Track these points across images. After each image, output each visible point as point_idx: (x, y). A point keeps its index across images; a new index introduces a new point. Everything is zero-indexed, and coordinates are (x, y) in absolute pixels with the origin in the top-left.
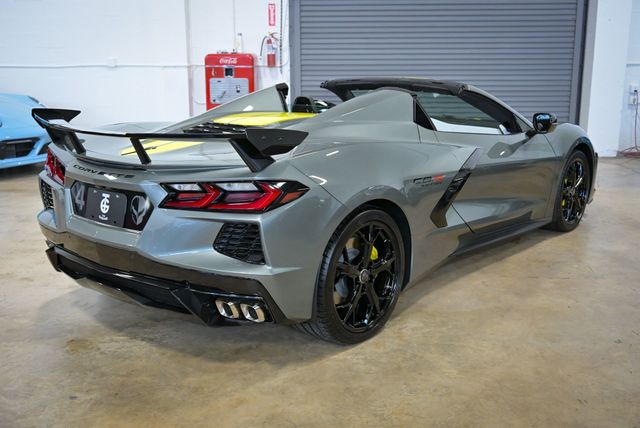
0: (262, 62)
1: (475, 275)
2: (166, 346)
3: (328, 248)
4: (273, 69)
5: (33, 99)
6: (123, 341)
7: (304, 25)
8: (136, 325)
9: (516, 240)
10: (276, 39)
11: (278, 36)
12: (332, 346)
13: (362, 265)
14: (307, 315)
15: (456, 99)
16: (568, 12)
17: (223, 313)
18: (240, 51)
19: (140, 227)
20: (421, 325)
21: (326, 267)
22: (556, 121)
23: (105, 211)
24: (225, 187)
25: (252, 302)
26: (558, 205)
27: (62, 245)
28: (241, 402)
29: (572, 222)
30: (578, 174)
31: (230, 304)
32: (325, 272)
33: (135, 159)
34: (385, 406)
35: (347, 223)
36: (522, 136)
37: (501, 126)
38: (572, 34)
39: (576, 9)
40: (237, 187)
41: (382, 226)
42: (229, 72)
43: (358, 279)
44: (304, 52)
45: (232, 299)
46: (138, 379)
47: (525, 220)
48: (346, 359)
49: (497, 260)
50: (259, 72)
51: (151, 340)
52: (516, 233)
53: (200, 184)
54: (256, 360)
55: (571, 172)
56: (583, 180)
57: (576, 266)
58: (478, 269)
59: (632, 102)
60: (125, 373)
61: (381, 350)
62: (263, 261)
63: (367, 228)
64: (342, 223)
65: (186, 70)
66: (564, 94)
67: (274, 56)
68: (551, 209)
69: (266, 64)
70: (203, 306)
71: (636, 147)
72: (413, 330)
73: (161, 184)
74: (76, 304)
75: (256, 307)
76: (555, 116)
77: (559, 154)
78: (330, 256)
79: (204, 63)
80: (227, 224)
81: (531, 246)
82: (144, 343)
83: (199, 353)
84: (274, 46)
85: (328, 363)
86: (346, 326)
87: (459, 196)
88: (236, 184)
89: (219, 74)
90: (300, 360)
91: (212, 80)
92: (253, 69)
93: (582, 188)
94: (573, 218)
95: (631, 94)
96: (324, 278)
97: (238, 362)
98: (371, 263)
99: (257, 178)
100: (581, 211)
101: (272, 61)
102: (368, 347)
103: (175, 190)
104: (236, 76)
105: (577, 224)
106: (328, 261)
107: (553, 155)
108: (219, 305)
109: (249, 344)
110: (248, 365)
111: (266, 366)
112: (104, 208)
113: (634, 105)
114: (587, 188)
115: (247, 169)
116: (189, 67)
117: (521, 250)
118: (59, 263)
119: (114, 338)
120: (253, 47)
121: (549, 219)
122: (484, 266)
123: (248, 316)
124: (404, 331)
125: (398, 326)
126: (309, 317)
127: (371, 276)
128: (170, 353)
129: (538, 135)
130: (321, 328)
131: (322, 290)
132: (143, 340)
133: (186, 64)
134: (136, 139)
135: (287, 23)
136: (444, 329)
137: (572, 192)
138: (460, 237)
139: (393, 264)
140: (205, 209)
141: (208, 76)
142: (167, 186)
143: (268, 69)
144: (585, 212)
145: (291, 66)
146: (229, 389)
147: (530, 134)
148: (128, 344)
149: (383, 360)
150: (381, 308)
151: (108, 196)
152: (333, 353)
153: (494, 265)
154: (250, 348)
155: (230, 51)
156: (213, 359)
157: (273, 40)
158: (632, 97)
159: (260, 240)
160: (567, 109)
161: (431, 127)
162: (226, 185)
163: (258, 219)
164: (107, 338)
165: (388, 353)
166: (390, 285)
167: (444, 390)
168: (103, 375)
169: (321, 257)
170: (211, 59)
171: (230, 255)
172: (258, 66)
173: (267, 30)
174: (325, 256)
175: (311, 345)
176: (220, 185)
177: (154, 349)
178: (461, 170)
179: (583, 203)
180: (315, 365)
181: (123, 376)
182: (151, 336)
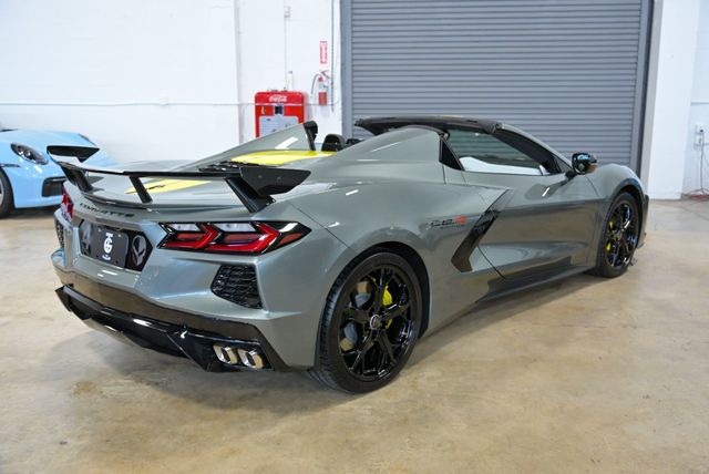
0: (313, 100)
1: (506, 322)
2: (171, 391)
3: (332, 292)
4: (325, 107)
5: (83, 137)
6: (129, 384)
7: (355, 63)
8: (144, 368)
9: (557, 285)
10: (328, 77)
11: (329, 74)
12: (341, 395)
13: (373, 310)
14: (311, 363)
15: (491, 138)
16: (629, 49)
17: (222, 358)
18: (290, 89)
19: (140, 268)
20: (439, 374)
21: (331, 312)
22: (595, 162)
23: (108, 251)
24: (224, 227)
25: (248, 348)
26: (602, 249)
27: (72, 285)
28: (233, 452)
29: (619, 267)
30: (625, 217)
31: (227, 349)
32: (329, 318)
33: (136, 198)
34: (383, 461)
35: (354, 266)
36: (562, 177)
37: (541, 167)
38: (633, 71)
39: (638, 46)
40: (235, 228)
41: (396, 271)
42: (278, 110)
43: (368, 324)
44: (355, 90)
45: (229, 345)
46: (134, 426)
47: (565, 265)
48: (351, 410)
49: (533, 307)
50: (310, 110)
51: (157, 384)
52: (554, 278)
53: (198, 224)
54: (260, 408)
55: (618, 214)
56: (631, 223)
57: (615, 314)
58: (510, 315)
59: (697, 142)
60: (121, 419)
61: (391, 400)
62: (259, 306)
63: (379, 271)
64: (348, 266)
65: (236, 109)
66: (625, 133)
67: (325, 94)
68: (594, 253)
69: (317, 102)
70: (204, 351)
71: (702, 189)
72: (429, 379)
73: (160, 224)
74: (91, 345)
75: (252, 353)
76: (595, 156)
77: (602, 197)
78: (335, 300)
79: (253, 101)
80: (224, 266)
81: (572, 292)
82: (147, 387)
83: (202, 399)
84: (326, 84)
85: (332, 413)
86: (353, 374)
87: (485, 239)
88: (235, 225)
89: (269, 112)
90: (303, 409)
91: (261, 118)
92: (302, 107)
93: (629, 232)
94: (620, 263)
95: (696, 133)
96: (328, 323)
97: (239, 410)
98: (383, 308)
99: (254, 218)
100: (629, 256)
101: (323, 99)
102: (378, 397)
103: (173, 230)
104: (286, 115)
105: (624, 269)
106: (333, 306)
107: (596, 198)
108: (218, 350)
109: (255, 390)
110: (249, 413)
111: (267, 415)
112: (108, 248)
113: (701, 145)
114: (636, 231)
115: (245, 209)
116: (240, 106)
117: (560, 297)
118: (70, 303)
119: (120, 381)
120: (304, 85)
121: (592, 264)
122: (519, 312)
123: (246, 362)
124: (419, 380)
125: (414, 375)
126: (312, 364)
127: (384, 323)
128: (172, 398)
129: (579, 176)
130: (326, 376)
131: (326, 337)
132: (148, 384)
133: (236, 102)
134: (135, 177)
135: (339, 60)
136: (461, 379)
137: (619, 235)
138: (491, 283)
139: (409, 309)
140: (201, 250)
141: (258, 114)
142: (166, 225)
143: (319, 108)
144: (634, 256)
145: (343, 104)
146: (224, 438)
147: (571, 176)
148: (132, 388)
149: (391, 412)
150: (395, 355)
151: (111, 235)
152: (340, 401)
153: (529, 312)
154: (255, 395)
155: (280, 89)
156: (215, 406)
157: (324, 78)
158: (698, 137)
159: (256, 282)
160: (628, 149)
161: (458, 166)
162: (224, 225)
163: (255, 261)
164: (113, 381)
165: (397, 403)
166: (406, 331)
167: (449, 445)
168: (100, 419)
169: (324, 302)
170: (261, 98)
171: (227, 298)
172: (309, 105)
173: (318, 68)
174: (329, 300)
175: (319, 393)
176: (218, 225)
177: (158, 393)
178: (488, 212)
179: (632, 248)
180: (318, 414)
181: (118, 421)
182: (158, 381)
